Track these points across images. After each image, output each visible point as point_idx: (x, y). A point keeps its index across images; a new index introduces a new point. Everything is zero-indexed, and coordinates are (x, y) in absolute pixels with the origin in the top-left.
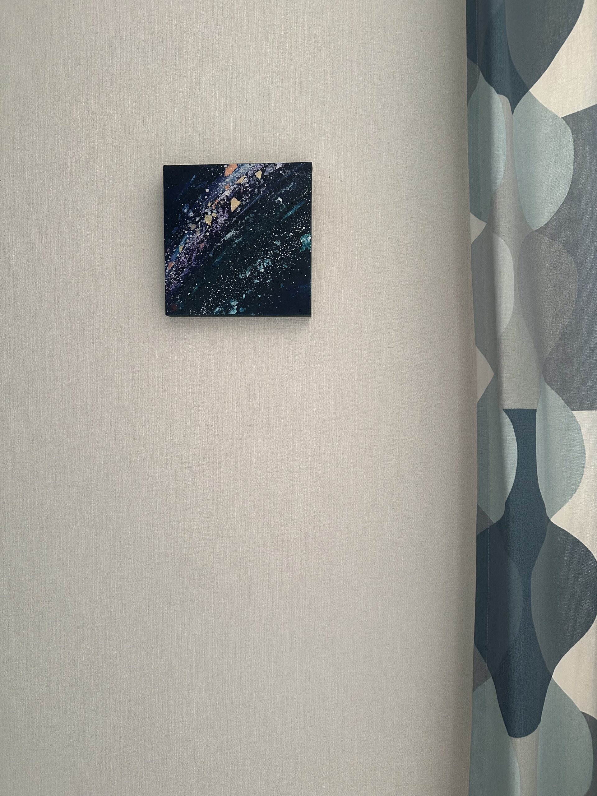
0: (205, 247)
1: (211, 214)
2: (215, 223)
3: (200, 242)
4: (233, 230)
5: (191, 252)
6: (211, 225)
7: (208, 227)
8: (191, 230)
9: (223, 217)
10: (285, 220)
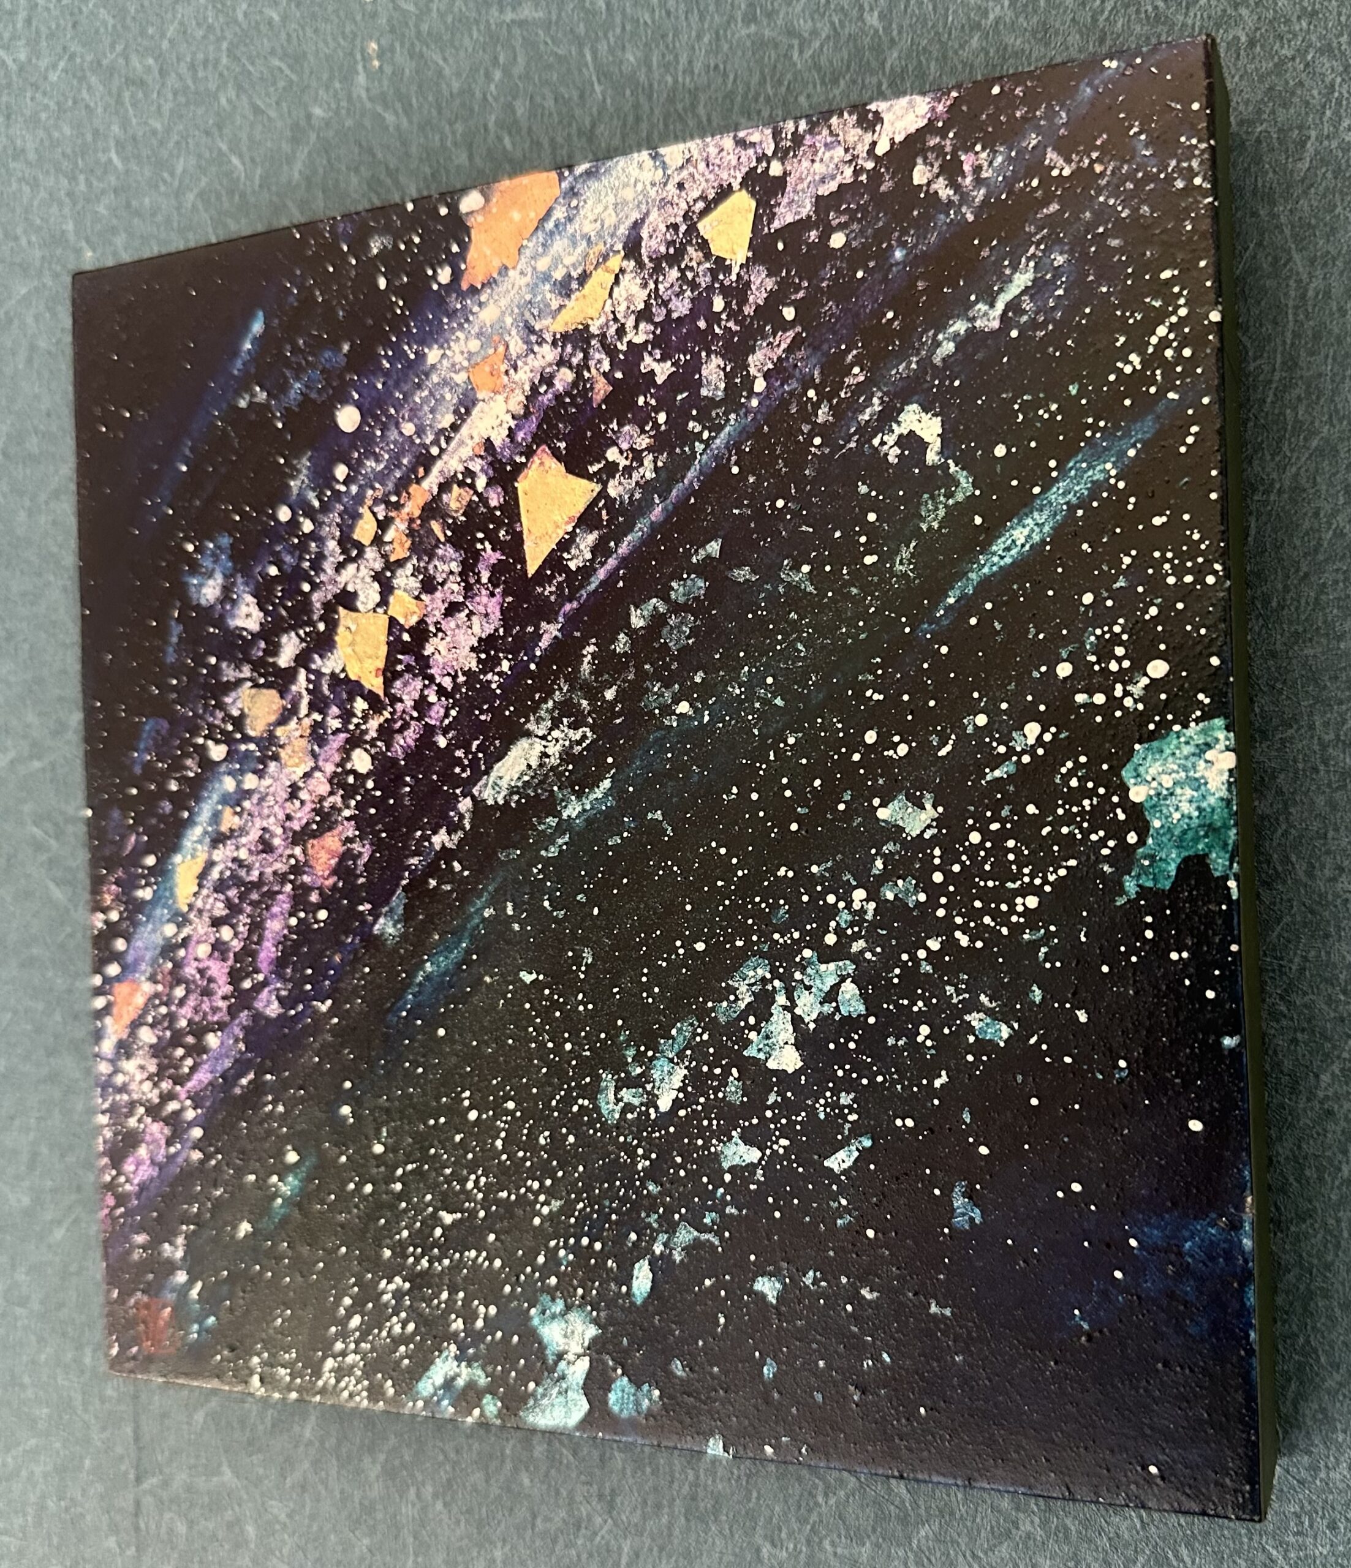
0: (343, 868)
1: (384, 602)
2: (409, 669)
3: (308, 824)
4: (539, 719)
5: (252, 903)
6: (381, 693)
7: (360, 705)
8: (246, 739)
9: (462, 615)
10: (968, 605)
